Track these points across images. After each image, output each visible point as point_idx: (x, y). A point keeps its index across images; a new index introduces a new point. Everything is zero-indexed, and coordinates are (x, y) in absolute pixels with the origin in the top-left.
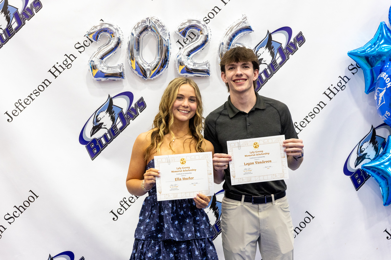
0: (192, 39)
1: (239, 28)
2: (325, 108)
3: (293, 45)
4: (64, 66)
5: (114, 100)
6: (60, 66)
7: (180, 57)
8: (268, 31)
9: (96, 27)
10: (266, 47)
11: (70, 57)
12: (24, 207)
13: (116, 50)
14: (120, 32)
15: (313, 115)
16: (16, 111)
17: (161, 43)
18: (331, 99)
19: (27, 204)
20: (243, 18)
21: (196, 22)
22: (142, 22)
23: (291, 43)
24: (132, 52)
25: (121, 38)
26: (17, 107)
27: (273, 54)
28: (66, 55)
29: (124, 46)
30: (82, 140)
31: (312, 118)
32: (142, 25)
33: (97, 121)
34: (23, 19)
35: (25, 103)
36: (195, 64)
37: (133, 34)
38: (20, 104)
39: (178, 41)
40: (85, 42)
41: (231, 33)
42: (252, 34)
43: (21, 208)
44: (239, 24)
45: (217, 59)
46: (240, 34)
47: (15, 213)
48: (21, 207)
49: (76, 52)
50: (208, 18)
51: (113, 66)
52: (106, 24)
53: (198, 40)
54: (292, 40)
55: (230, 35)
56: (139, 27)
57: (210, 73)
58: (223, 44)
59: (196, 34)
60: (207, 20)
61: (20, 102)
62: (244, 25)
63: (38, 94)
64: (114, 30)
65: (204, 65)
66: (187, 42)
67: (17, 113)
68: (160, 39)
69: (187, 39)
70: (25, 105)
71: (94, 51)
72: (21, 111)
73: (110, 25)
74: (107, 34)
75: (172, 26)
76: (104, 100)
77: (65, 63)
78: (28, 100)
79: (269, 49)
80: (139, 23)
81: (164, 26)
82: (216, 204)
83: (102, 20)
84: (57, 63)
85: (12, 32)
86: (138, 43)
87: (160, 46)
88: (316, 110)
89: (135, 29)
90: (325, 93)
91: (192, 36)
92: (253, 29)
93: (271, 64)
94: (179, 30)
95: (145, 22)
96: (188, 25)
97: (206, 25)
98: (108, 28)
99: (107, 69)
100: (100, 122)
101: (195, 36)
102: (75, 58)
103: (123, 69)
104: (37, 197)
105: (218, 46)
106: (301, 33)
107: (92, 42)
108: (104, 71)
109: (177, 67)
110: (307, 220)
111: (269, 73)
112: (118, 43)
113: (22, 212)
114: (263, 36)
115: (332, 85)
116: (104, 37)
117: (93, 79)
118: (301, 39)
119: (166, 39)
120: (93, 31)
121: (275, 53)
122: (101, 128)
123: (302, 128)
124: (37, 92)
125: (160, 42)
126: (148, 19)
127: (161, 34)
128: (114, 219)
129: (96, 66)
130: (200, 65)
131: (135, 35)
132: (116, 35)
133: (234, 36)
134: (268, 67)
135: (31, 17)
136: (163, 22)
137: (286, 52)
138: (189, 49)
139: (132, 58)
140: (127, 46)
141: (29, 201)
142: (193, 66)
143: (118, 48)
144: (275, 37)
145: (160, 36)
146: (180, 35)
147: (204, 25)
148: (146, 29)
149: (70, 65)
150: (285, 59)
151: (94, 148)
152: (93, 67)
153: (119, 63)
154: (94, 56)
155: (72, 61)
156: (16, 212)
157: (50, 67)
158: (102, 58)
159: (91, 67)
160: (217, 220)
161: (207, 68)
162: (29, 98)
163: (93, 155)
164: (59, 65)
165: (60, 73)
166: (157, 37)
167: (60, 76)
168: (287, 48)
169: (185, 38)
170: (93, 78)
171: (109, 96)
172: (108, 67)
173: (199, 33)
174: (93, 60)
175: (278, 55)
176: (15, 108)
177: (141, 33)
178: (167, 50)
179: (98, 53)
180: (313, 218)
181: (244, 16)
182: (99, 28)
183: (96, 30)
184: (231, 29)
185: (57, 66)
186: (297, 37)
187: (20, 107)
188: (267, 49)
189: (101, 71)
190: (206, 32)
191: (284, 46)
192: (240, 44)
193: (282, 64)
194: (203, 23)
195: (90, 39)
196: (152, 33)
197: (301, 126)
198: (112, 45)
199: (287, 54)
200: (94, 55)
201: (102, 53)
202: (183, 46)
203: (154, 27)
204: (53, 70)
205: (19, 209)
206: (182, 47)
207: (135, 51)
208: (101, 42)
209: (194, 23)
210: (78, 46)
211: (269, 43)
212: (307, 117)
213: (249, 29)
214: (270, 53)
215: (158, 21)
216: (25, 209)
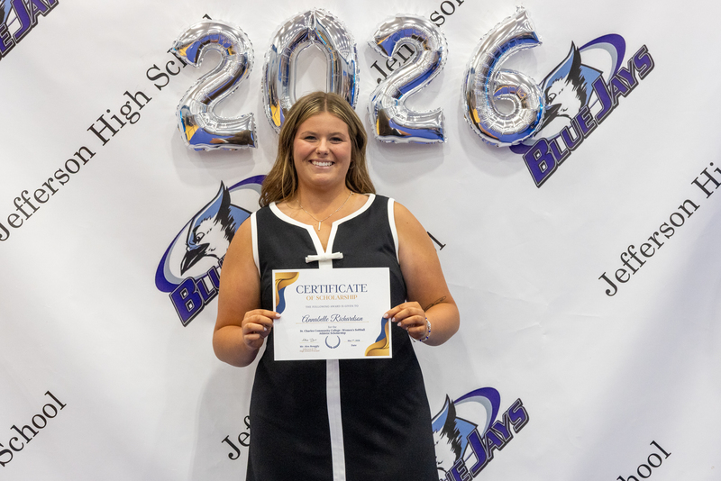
0: (406, 60)
1: (508, 37)
2: (696, 214)
3: (628, 74)
4: (123, 118)
5: (232, 194)
6: (114, 117)
7: (379, 99)
8: (573, 44)
9: (193, 32)
10: (569, 79)
11: (136, 98)
12: (34, 428)
13: (238, 84)
14: (246, 43)
15: (668, 229)
16: (18, 216)
17: (336, 67)
18: (709, 194)
19: (39, 421)
20: (517, 14)
21: (414, 22)
22: (295, 22)
23: (624, 72)
24: (272, 87)
25: (250, 56)
26: (19, 208)
27: (582, 95)
28: (127, 93)
29: (256, 75)
30: (162, 282)
31: (668, 237)
32: (294, 28)
33: (196, 239)
34: (34, 12)
35: (38, 199)
36: (411, 115)
37: (274, 49)
38: (27, 201)
39: (375, 65)
40: (170, 66)
41: (492, 49)
42: (537, 49)
43: (27, 432)
44: (508, 28)
45: (460, 104)
46: (511, 50)
47: (13, 442)
48: (26, 429)
49: (149, 87)
50: (441, 14)
51: (230, 118)
52: (216, 24)
53: (418, 63)
54: (625, 64)
55: (490, 51)
56: (289, 32)
57: (445, 135)
58: (473, 71)
59: (414, 49)
60: (438, 18)
61: (26, 196)
62: (520, 31)
63: (65, 179)
64: (234, 39)
65: (432, 117)
66: (394, 67)
67: (19, 219)
68: (334, 60)
69: (395, 60)
70: (36, 204)
71: (189, 86)
72: (28, 216)
73: (226, 27)
74: (218, 48)
75: (363, 30)
76: (210, 193)
77: (126, 110)
78: (44, 192)
79: (575, 84)
80: (288, 24)
81: (343, 32)
82: (455, 424)
83: (206, 16)
84: (108, 111)
85: (8, 42)
86: (288, 68)
87: (334, 75)
88: (677, 220)
89: (280, 36)
90: (696, 182)
91: (406, 54)
92: (540, 38)
93: (579, 117)
94: (378, 39)
95: (302, 22)
96: (396, 27)
97: (437, 28)
98: (221, 34)
99: (219, 125)
100: (201, 243)
101: (413, 53)
102: (148, 100)
103: (253, 126)
104: (63, 406)
105: (463, 77)
106: (644, 49)
107: (185, 64)
108: (213, 129)
109: (372, 123)
110: (655, 460)
111: (574, 136)
112: (244, 67)
113: (29, 440)
114: (561, 54)
115: (712, 164)
116: (213, 53)
117: (187, 148)
118: (644, 61)
119: (349, 60)
120: (189, 40)
121: (588, 93)
122: (203, 254)
123: (646, 258)
124: (64, 175)
125: (334, 65)
126: (308, 14)
127: (337, 47)
128: (231, 455)
129: (193, 117)
130: (423, 117)
131: (280, 51)
132: (239, 49)
133: (498, 54)
134: (573, 122)
135: (51, 9)
136: (342, 20)
137: (613, 90)
138: (399, 83)
139: (273, 101)
140: (261, 75)
141: (45, 416)
142: (408, 119)
143: (243, 79)
144: (588, 57)
145: (337, 52)
146: (379, 50)
147: (431, 30)
148: (303, 37)
149: (137, 116)
150: (608, 106)
151: (189, 299)
152: (188, 121)
153: (245, 111)
154: (190, 96)
155: (141, 107)
156: (16, 439)
157: (92, 119)
158: (207, 101)
159: (183, 121)
160: (457, 459)
161: (438, 125)
162: (45, 188)
163: (186, 316)
164: (111, 114)
165: (115, 132)
166: (328, 55)
167: (114, 140)
168: (614, 81)
169: (390, 58)
170: (187, 144)
171: (222, 184)
172: (221, 121)
173: (420, 46)
174: (188, 104)
175: (594, 97)
176: (14, 210)
177: (294, 45)
178: (352, 85)
179: (199, 89)
180: (668, 455)
181: (521, 10)
182: (200, 34)
183: (195, 38)
184: (492, 39)
185: (107, 118)
186: (636, 57)
187: (26, 208)
188: (571, 83)
189: (204, 129)
190: (436, 44)
191: (607, 77)
192: (510, 72)
193: (602, 116)
194: (429, 24)
195: (180, 59)
196: (318, 47)
197: (644, 253)
198: (229, 73)
199: (615, 94)
200: (190, 93)
201: (206, 90)
202: (385, 75)
203: (323, 34)
204: (99, 126)
205: (22, 433)
206: (382, 77)
207: (279, 85)
208: (206, 64)
209: (410, 24)
210: (153, 73)
211: (574, 70)
212: (657, 234)
213: (531, 38)
214: (575, 92)
215: (332, 18)
216: (35, 433)
